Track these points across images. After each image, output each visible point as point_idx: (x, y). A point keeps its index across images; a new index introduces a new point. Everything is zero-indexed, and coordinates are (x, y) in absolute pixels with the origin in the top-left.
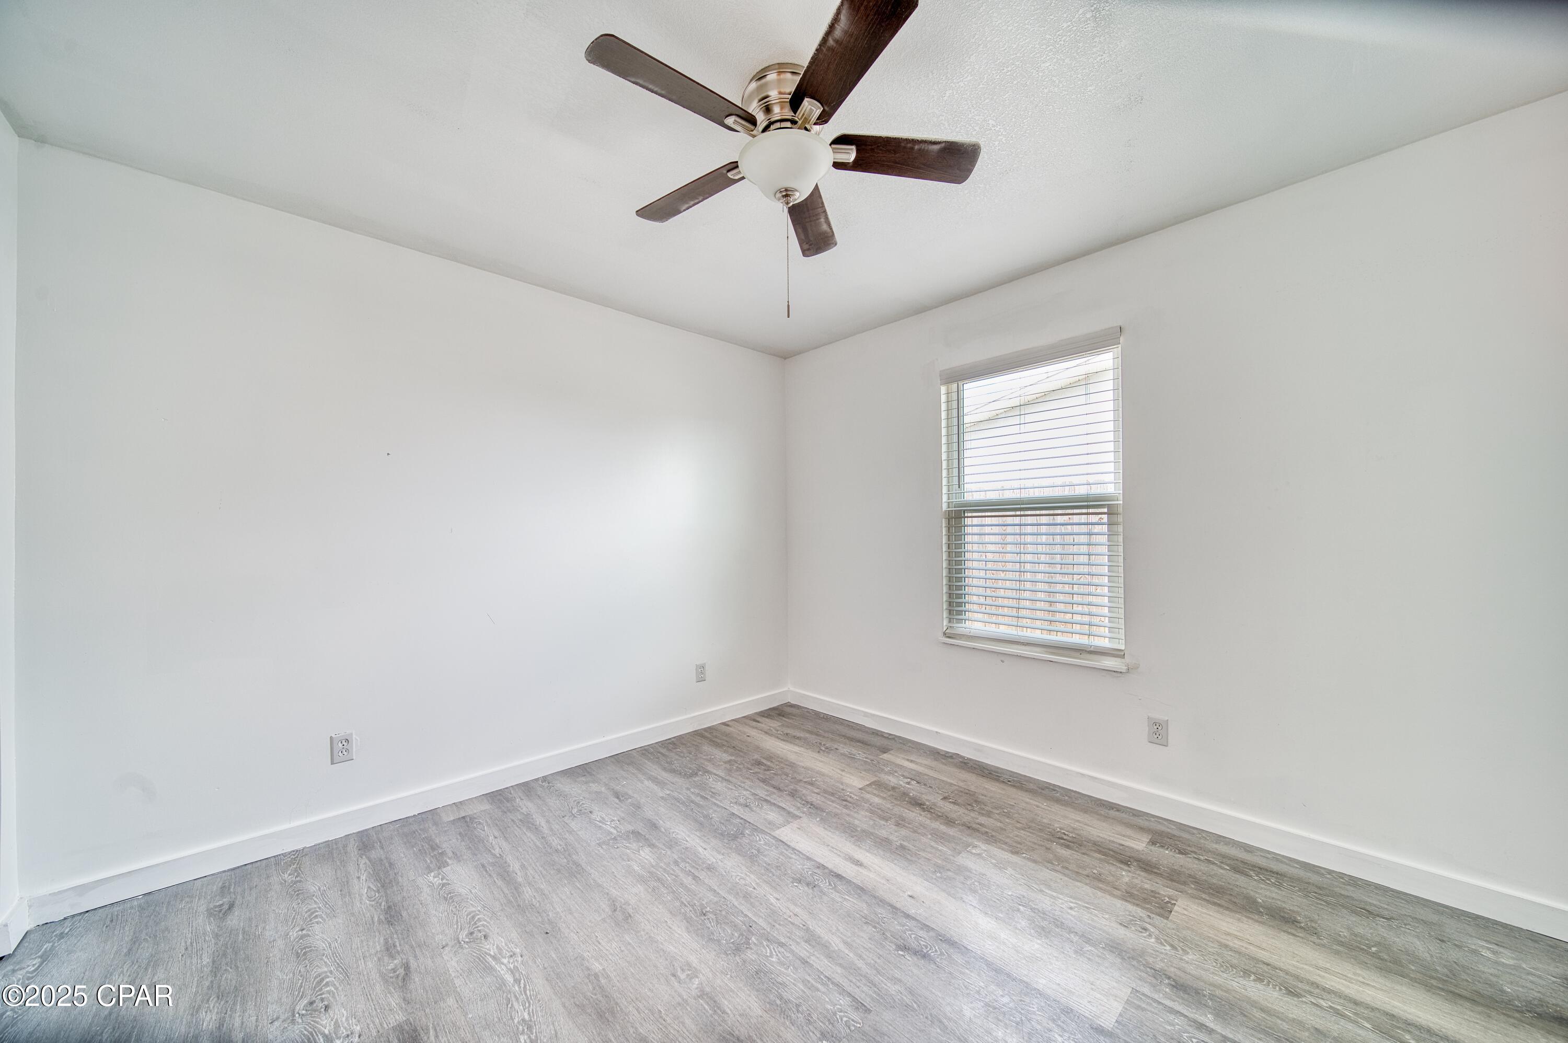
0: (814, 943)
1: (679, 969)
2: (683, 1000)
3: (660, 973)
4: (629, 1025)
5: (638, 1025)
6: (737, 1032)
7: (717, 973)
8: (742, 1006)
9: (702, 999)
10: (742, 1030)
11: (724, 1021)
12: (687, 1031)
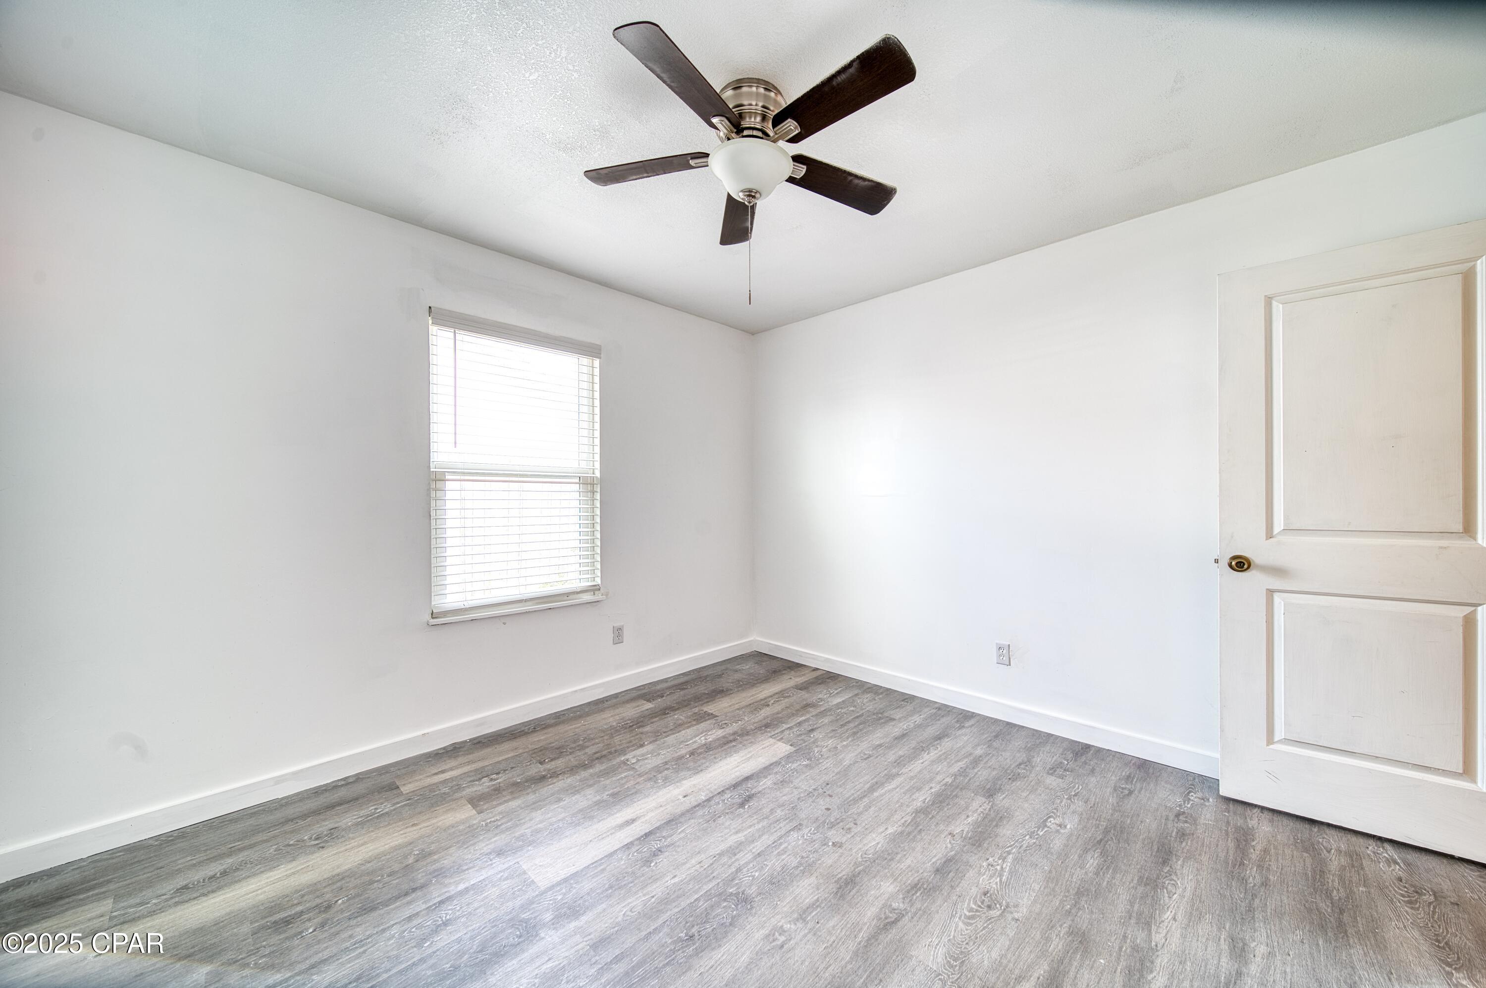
0: (738, 850)
1: (773, 944)
2: (810, 932)
3: (780, 959)
4: (844, 971)
5: (843, 963)
6: (834, 890)
7: (776, 912)
8: (809, 890)
9: (806, 917)
10: (831, 887)
11: (825, 899)
12: (840, 922)
